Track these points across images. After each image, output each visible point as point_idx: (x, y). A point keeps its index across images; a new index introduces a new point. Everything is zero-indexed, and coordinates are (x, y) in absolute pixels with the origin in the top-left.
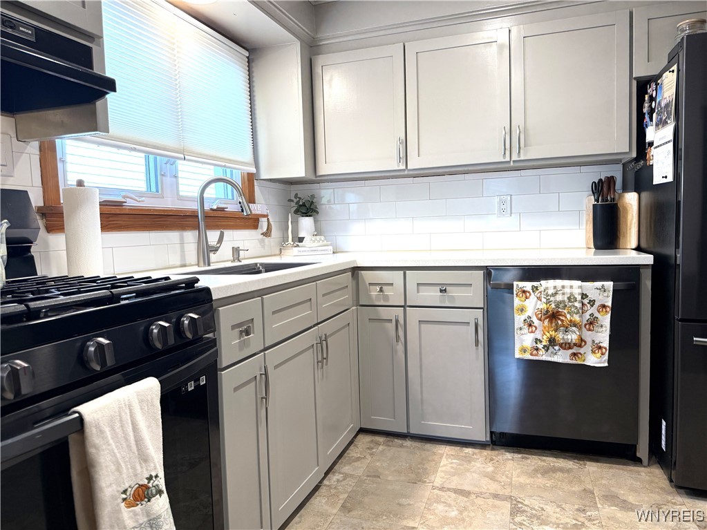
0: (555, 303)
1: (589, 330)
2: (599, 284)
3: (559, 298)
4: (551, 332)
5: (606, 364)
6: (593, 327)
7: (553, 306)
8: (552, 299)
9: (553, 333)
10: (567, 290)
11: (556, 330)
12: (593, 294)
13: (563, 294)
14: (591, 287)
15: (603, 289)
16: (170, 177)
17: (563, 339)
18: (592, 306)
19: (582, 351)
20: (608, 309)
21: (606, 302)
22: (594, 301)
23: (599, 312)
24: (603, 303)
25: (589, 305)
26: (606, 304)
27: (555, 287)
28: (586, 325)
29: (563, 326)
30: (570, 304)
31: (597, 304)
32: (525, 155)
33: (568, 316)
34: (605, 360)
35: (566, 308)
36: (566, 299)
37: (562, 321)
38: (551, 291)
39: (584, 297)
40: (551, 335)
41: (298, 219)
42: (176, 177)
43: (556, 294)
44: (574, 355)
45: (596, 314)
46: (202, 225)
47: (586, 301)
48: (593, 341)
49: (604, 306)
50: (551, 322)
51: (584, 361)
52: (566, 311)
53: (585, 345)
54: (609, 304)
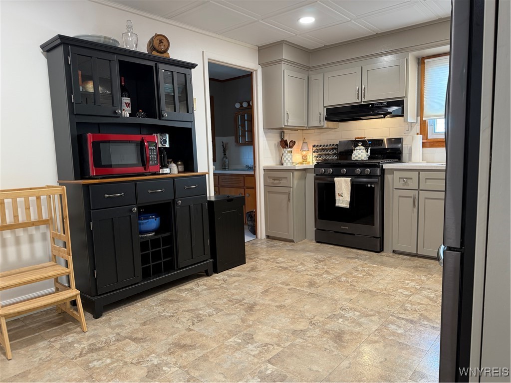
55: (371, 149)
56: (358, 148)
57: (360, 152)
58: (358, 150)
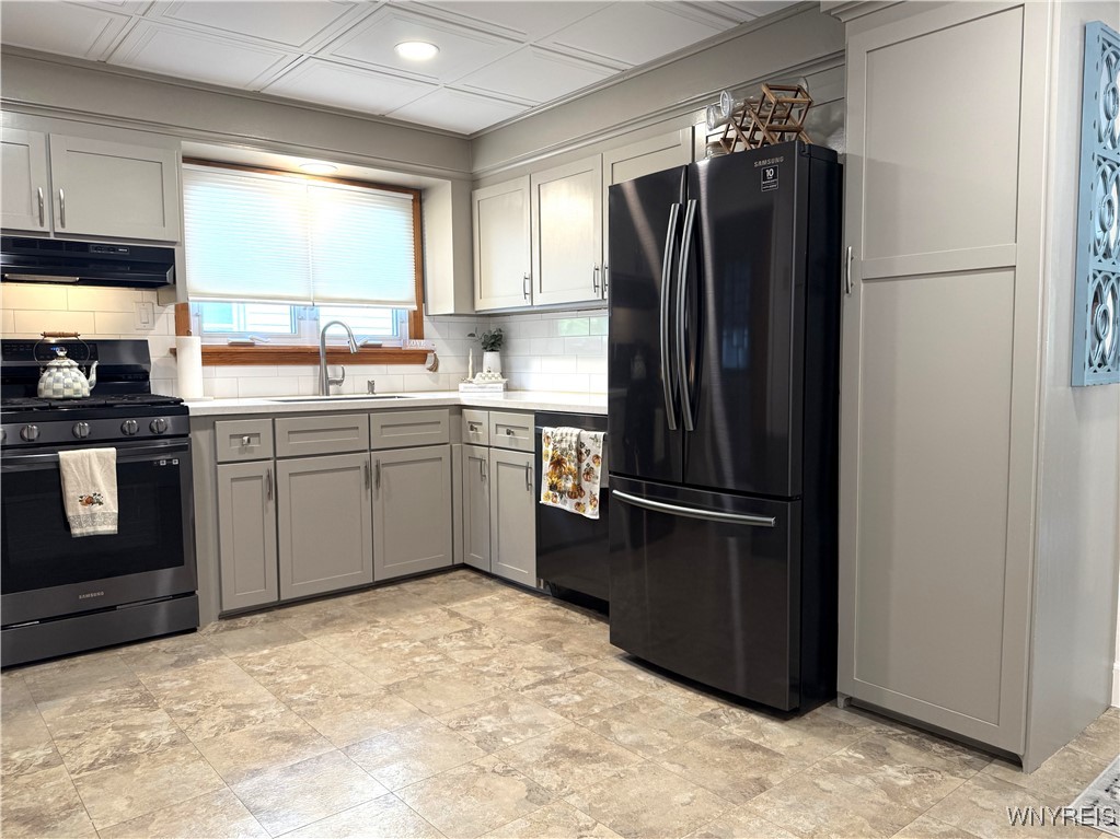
0: (560, 450)
1: (587, 480)
2: (593, 434)
3: (564, 445)
4: (553, 479)
5: (598, 517)
6: (590, 478)
7: (559, 453)
8: (558, 445)
9: (555, 480)
10: (569, 438)
11: (559, 477)
12: (589, 444)
13: (566, 441)
14: (587, 435)
15: (595, 439)
16: (310, 319)
17: (565, 487)
18: (588, 456)
19: (582, 501)
20: (600, 460)
21: (598, 453)
22: (589, 450)
23: (594, 462)
24: (596, 454)
25: (585, 455)
27: (561, 434)
28: (584, 474)
29: (565, 474)
30: (570, 452)
31: (592, 454)
33: (568, 464)
34: (596, 513)
35: (568, 456)
36: (567, 446)
37: (564, 468)
38: (558, 438)
39: (582, 446)
40: (553, 482)
41: (483, 355)
42: (316, 320)
43: (562, 441)
44: (578, 504)
45: (592, 465)
46: (323, 360)
47: (583, 450)
48: (591, 493)
49: (597, 457)
50: (555, 468)
51: (584, 511)
52: (567, 459)
53: (584, 495)
54: (600, 455)
55: (97, 367)
56: (55, 362)
57: (59, 374)
58: (54, 370)
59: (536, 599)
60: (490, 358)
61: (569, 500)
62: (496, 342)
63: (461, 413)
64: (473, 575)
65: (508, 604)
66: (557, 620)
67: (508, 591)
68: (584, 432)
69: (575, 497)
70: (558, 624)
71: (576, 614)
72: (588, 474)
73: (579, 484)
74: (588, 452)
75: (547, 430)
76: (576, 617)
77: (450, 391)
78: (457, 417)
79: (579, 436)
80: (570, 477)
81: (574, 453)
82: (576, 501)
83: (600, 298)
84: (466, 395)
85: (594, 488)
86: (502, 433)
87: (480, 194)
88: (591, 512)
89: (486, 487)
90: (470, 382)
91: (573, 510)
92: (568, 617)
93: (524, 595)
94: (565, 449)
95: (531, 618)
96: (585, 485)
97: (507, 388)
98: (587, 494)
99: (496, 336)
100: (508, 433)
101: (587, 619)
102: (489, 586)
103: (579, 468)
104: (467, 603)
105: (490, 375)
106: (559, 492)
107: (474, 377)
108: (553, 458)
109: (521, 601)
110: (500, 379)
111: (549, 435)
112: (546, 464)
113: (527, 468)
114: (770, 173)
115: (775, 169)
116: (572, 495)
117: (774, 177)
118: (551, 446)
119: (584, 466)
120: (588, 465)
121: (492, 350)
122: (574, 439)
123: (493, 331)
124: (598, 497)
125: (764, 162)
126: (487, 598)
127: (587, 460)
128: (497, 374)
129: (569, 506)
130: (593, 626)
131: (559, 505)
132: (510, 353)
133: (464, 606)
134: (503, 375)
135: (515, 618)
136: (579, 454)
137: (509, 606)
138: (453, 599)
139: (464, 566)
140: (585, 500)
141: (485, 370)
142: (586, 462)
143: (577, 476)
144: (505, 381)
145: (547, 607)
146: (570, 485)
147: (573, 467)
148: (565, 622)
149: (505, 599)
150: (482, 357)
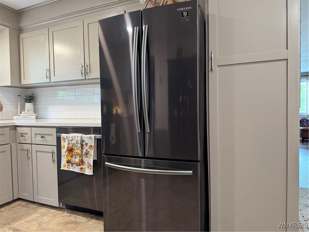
0: (72, 144)
1: (86, 157)
2: (89, 136)
3: (74, 142)
4: (68, 158)
5: (92, 174)
6: (88, 156)
7: (71, 145)
8: (70, 142)
9: (70, 158)
10: (76, 138)
11: (72, 157)
12: (87, 140)
13: (75, 140)
14: (85, 137)
15: (90, 138)
17: (75, 161)
18: (86, 146)
19: (84, 167)
20: (93, 148)
21: (92, 144)
22: (87, 143)
23: (90, 149)
24: (91, 145)
25: (85, 146)
26: (92, 145)
27: (72, 137)
28: (84, 155)
29: (75, 155)
30: (77, 145)
31: (89, 145)
32: (90, 77)
33: (76, 150)
34: (91, 172)
35: (76, 147)
36: (76, 142)
37: (74, 152)
38: (70, 139)
39: (83, 141)
40: (68, 159)
41: (25, 104)
43: (72, 140)
44: (82, 168)
45: (89, 150)
47: (84, 144)
48: (88, 163)
49: (91, 146)
50: (69, 153)
51: (85, 171)
52: (75, 148)
53: (85, 164)
54: (93, 145)
59: (59, 212)
60: (29, 106)
61: (76, 167)
62: (31, 99)
63: (16, 129)
64: (24, 203)
65: (45, 218)
66: (72, 223)
67: (44, 210)
68: (84, 135)
69: (80, 165)
70: (73, 225)
71: (80, 217)
72: (86, 154)
73: (82, 159)
74: (87, 144)
75: (63, 135)
76: (80, 219)
77: (9, 120)
78: (14, 131)
79: (81, 137)
80: (78, 156)
81: (79, 145)
82: (80, 167)
83: (84, 78)
84: (17, 121)
85: (90, 160)
86: (39, 138)
87: (23, 36)
88: (89, 172)
89: (30, 163)
90: (19, 116)
91: (79, 171)
92: (77, 220)
93: (52, 211)
94: (74, 144)
95: (59, 224)
96: (85, 159)
97: (37, 118)
98: (86, 163)
99: (31, 96)
100: (42, 137)
101: (86, 219)
102: (34, 209)
103: (82, 152)
104: (23, 221)
105: (29, 112)
106: (71, 164)
107: (21, 113)
108: (68, 148)
109: (52, 215)
110: (34, 114)
111: (65, 137)
112: (64, 151)
113: (53, 153)
114: (185, 14)
115: (187, 12)
116: (78, 165)
117: (187, 15)
118: (67, 142)
119: (84, 151)
120: (87, 150)
121: (29, 102)
122: (79, 139)
123: (30, 94)
124: (92, 164)
125: (182, 9)
126: (33, 216)
127: (86, 148)
128: (32, 112)
129: (77, 169)
130: (90, 223)
131: (71, 169)
132: (37, 103)
133: (21, 224)
134: (35, 112)
135: (50, 226)
136: (82, 145)
137: (46, 219)
138: (14, 220)
139: (19, 199)
140: (85, 166)
141: (26, 110)
142: (85, 149)
143: (81, 156)
144: (36, 115)
145: (65, 216)
146: (77, 160)
147: (79, 151)
148: (76, 223)
149: (43, 215)
150: (25, 105)
